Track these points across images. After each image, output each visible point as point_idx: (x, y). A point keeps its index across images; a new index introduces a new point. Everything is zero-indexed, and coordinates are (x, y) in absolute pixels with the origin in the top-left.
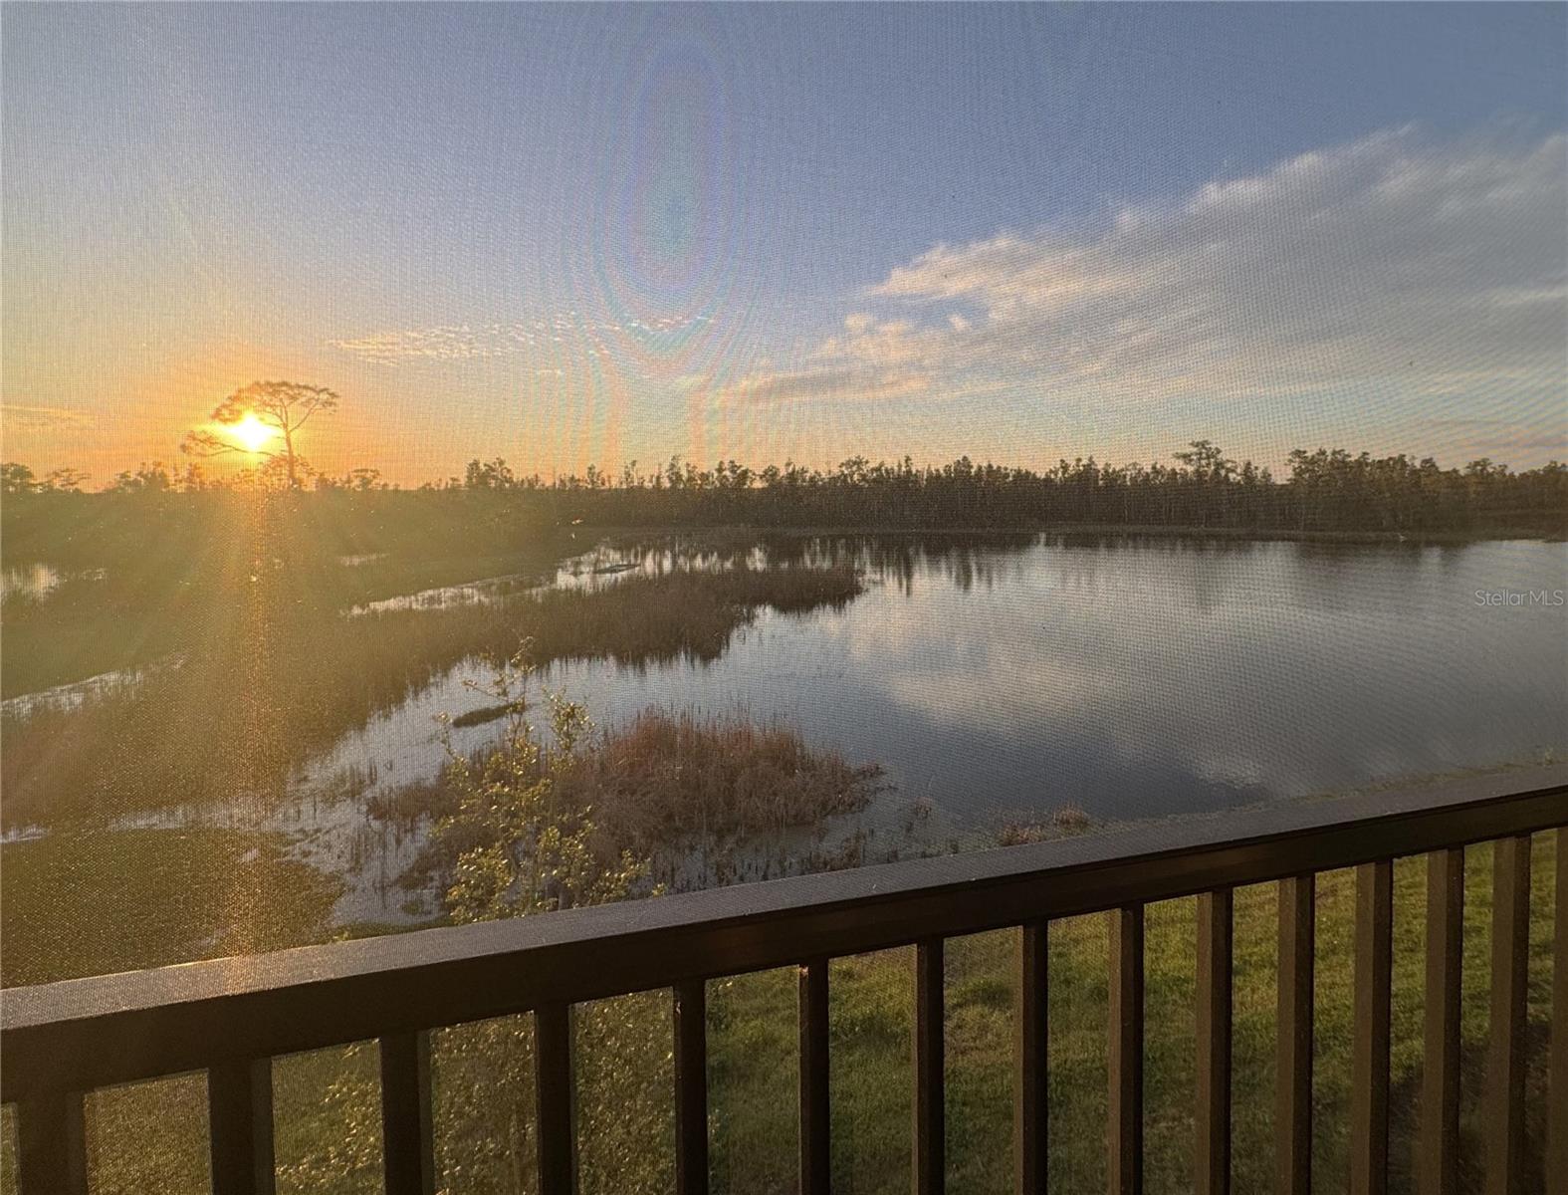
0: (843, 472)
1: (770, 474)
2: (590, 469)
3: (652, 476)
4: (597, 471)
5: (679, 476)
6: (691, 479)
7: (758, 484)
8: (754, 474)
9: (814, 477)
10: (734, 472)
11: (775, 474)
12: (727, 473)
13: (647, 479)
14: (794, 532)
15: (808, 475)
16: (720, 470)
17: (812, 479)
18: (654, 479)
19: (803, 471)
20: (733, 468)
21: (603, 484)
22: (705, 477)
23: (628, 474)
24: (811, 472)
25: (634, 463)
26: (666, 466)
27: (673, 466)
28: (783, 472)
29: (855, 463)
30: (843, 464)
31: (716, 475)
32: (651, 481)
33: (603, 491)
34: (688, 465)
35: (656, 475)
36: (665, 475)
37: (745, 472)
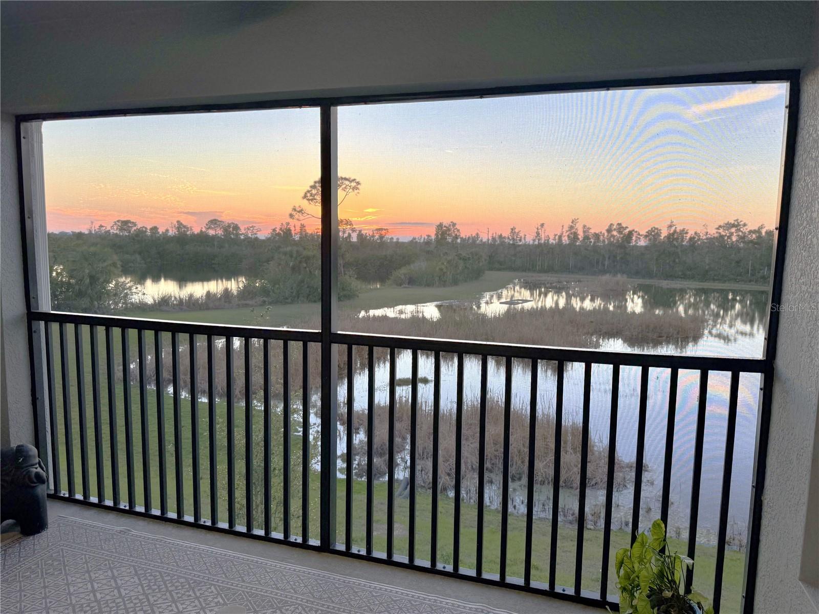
1: (653, 234)
2: (512, 229)
3: (555, 235)
4: (517, 231)
5: (575, 234)
6: (586, 238)
7: (642, 243)
8: (639, 234)
9: (694, 238)
10: (620, 232)
12: (615, 233)
13: (552, 237)
14: (665, 284)
15: (688, 236)
16: (609, 231)
17: (691, 239)
18: (557, 237)
20: (620, 228)
21: (520, 240)
22: (597, 236)
23: (538, 234)
24: (691, 233)
25: (542, 225)
26: (566, 228)
27: (571, 227)
28: (664, 234)
29: (733, 226)
30: (720, 226)
31: (606, 234)
32: (554, 239)
33: (521, 246)
34: (584, 226)
35: (559, 234)
36: (566, 234)
37: (631, 233)
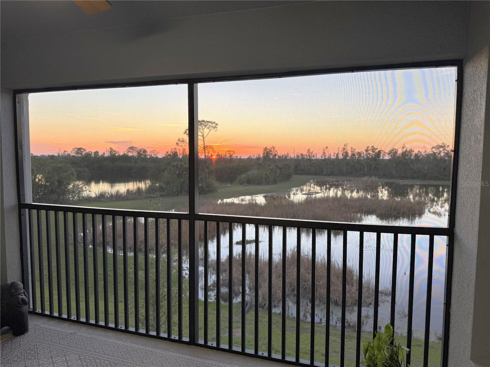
0: (433, 151)
1: (393, 152)
2: (308, 150)
4: (311, 151)
5: (347, 153)
6: (353, 155)
7: (387, 157)
8: (385, 152)
9: (418, 154)
10: (373, 151)
11: (396, 152)
12: (370, 152)
13: (332, 155)
14: (401, 182)
15: (414, 153)
16: (367, 151)
17: (416, 155)
18: (335, 155)
19: (411, 151)
20: (373, 149)
21: (314, 157)
22: (359, 154)
23: (324, 153)
24: (416, 151)
25: (327, 148)
26: (341, 149)
27: (344, 149)
28: (400, 151)
29: (441, 147)
30: (433, 147)
31: (365, 152)
33: (313, 160)
34: (352, 148)
35: (337, 153)
36: (341, 153)
37: (379, 152)
